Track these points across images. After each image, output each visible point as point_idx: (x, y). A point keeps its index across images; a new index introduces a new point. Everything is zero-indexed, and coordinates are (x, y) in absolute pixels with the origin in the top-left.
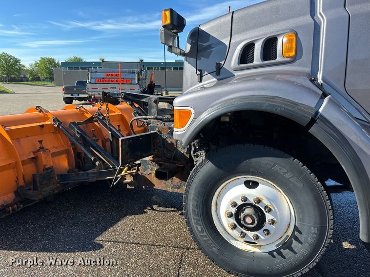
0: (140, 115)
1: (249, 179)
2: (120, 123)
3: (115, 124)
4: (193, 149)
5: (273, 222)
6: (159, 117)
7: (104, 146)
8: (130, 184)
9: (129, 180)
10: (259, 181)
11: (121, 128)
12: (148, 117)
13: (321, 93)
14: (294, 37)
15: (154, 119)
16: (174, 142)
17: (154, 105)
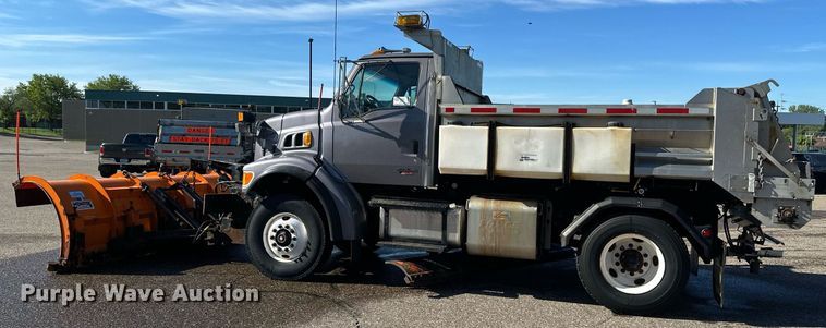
1: (285, 216)
8: (211, 241)
9: (210, 236)
10: (290, 216)
13: (318, 165)
14: (310, 134)
15: (235, 183)
16: (242, 195)
17: (237, 172)
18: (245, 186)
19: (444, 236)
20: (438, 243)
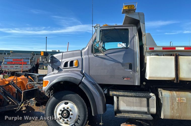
0: (31, 82)
1: (66, 102)
2: (21, 85)
3: (19, 86)
4: (51, 94)
5: (72, 114)
6: (38, 82)
7: (13, 95)
8: (24, 110)
9: (24, 109)
10: (69, 102)
11: (21, 87)
12: (34, 83)
13: (83, 76)
14: (77, 61)
15: (36, 83)
16: (44, 92)
17: (37, 78)
18: (45, 88)
19: (148, 110)
20: (146, 113)
